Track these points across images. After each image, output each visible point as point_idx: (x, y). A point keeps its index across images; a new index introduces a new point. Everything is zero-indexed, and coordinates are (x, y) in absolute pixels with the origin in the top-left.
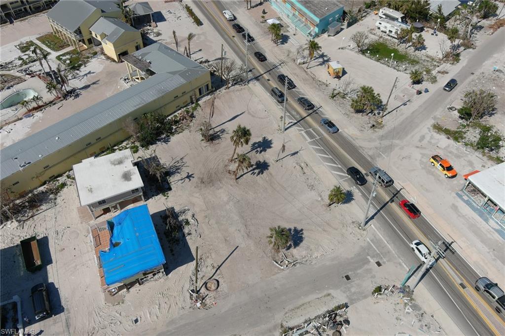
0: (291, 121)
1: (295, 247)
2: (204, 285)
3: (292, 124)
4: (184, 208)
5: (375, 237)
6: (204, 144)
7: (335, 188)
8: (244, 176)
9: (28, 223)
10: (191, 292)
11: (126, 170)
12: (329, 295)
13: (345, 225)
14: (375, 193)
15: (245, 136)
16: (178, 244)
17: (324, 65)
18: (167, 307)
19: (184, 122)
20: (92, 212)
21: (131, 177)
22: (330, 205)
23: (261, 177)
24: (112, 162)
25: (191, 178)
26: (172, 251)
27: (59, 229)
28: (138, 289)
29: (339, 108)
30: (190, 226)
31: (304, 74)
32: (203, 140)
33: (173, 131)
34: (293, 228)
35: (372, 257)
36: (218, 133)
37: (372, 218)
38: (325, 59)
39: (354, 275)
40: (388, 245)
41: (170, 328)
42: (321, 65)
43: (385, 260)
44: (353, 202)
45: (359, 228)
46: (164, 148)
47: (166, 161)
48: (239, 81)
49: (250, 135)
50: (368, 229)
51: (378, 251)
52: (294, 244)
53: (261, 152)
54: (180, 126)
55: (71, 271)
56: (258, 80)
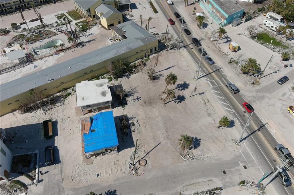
0: (202, 74)
1: (194, 149)
2: (138, 162)
3: (203, 76)
4: (133, 116)
5: (245, 150)
6: (149, 81)
7: (224, 117)
8: (170, 103)
9: (48, 112)
10: (130, 164)
11: (104, 90)
12: (211, 180)
13: (227, 141)
14: (249, 124)
15: (173, 79)
16: (126, 136)
17: (227, 43)
18: (116, 170)
19: (139, 67)
20: (83, 111)
21: (106, 94)
22: (219, 127)
23: (180, 105)
24: (97, 85)
25: (139, 100)
26: (123, 139)
27: (64, 118)
28: (101, 157)
29: (233, 70)
30: (135, 127)
31: (214, 47)
32: (149, 79)
33: (133, 71)
34: (195, 137)
35: (242, 162)
36: (158, 76)
37: (245, 139)
38: (229, 39)
39: (228, 171)
40: (253, 157)
41: (116, 183)
42: (225, 43)
43: (249, 165)
44: (234, 127)
45: (236, 144)
46: (126, 81)
47: (126, 88)
48: (174, 47)
49: (177, 79)
50: (241, 145)
51: (245, 159)
52: (194, 147)
53: (182, 90)
54: (137, 69)
55: (67, 142)
56: (186, 48)
